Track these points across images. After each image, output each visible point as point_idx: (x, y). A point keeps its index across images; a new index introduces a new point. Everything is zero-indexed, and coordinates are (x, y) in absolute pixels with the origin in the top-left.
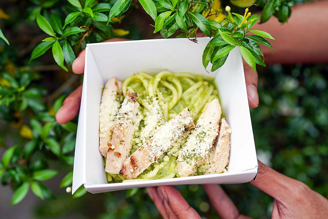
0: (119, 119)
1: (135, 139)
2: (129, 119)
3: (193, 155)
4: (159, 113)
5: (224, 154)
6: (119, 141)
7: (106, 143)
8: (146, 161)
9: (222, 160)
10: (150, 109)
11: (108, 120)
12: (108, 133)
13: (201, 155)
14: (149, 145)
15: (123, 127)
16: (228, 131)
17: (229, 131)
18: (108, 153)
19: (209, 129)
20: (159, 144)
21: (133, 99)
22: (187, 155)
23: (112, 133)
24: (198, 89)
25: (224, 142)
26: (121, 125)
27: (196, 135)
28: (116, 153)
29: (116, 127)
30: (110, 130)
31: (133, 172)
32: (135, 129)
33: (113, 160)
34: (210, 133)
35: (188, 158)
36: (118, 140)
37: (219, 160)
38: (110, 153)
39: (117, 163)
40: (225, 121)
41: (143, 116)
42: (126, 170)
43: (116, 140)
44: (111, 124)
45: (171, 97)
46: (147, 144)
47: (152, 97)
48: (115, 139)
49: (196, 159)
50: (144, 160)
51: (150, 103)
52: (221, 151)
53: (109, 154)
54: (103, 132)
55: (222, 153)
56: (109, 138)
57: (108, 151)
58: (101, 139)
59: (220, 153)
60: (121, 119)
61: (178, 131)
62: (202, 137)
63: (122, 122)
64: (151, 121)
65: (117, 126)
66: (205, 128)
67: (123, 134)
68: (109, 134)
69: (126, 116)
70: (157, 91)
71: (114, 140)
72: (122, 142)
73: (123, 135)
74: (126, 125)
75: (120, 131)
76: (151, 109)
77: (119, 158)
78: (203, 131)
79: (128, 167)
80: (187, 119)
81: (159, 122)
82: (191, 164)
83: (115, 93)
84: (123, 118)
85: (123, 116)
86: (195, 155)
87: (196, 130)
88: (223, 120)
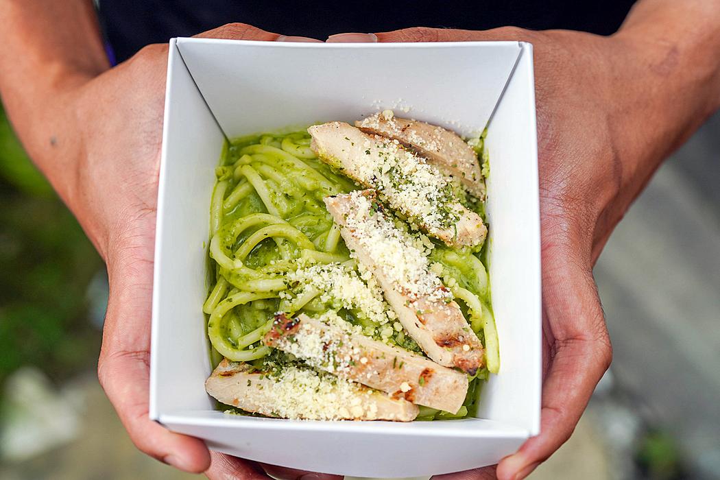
0: (336, 365)
1: (383, 337)
2: (341, 341)
3: (441, 205)
4: (329, 271)
5: (439, 137)
6: (392, 371)
7: (394, 402)
8: (449, 312)
9: (450, 144)
10: (317, 290)
11: (332, 397)
12: (367, 396)
13: (440, 186)
14: (414, 297)
15: (361, 357)
16: (390, 118)
17: (388, 114)
18: (416, 403)
19: (383, 157)
20: (413, 274)
21: (293, 324)
22: (439, 216)
23: (365, 387)
24: (264, 177)
25: (415, 132)
26: (353, 363)
27: (394, 190)
28: (423, 380)
29: (354, 377)
30: (360, 393)
31: (469, 344)
32: (360, 334)
33: (437, 390)
34: (391, 158)
35: (447, 216)
36: (390, 373)
37: (452, 151)
38: (416, 396)
39: (444, 381)
40: (366, 120)
41: (331, 311)
42: (467, 361)
43: (387, 379)
44: (345, 388)
45: (279, 241)
46: (411, 302)
47: (285, 283)
48: (383, 381)
49: (449, 199)
50: (446, 316)
51: (299, 288)
52: (433, 142)
53: (419, 399)
54: (363, 409)
55: (438, 142)
56: (380, 396)
57: (411, 401)
58: (381, 415)
59: (437, 144)
60: (338, 360)
61: (385, 228)
62: (399, 176)
63: (347, 359)
64: (348, 290)
65: (353, 372)
66: (380, 166)
67: (377, 358)
68: (370, 396)
69: (332, 348)
70: (265, 270)
71: (386, 383)
72: (398, 364)
73: (380, 361)
74: (356, 350)
75: (369, 367)
76: (317, 288)
77: (433, 374)
78: (387, 173)
79: (459, 356)
80: (357, 204)
81: (349, 273)
82: (460, 212)
83: (255, 378)
84: (336, 356)
85: (332, 355)
86: (439, 199)
87: (384, 189)
88: (364, 124)
